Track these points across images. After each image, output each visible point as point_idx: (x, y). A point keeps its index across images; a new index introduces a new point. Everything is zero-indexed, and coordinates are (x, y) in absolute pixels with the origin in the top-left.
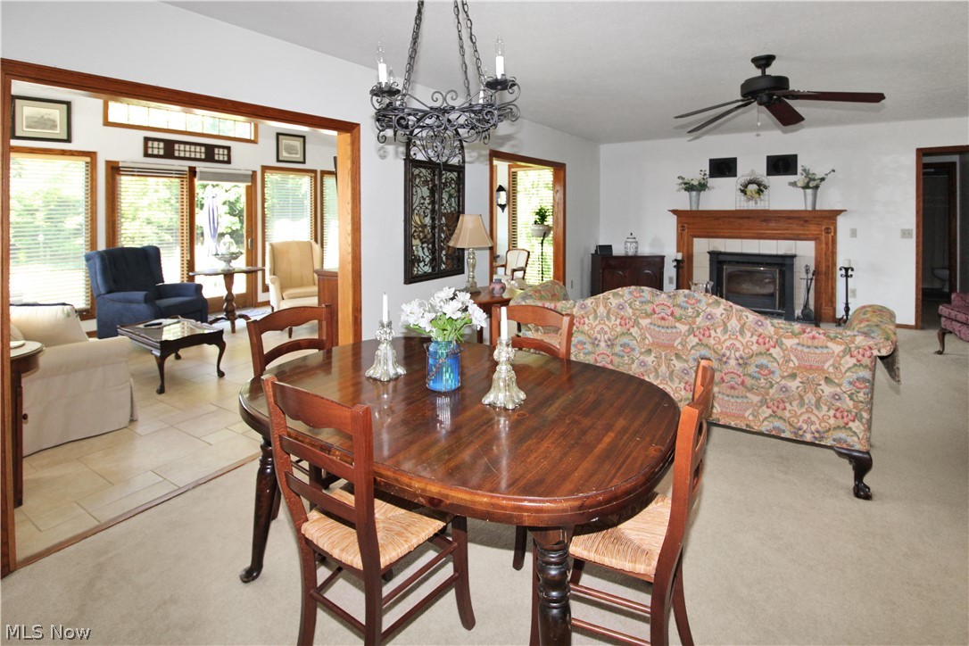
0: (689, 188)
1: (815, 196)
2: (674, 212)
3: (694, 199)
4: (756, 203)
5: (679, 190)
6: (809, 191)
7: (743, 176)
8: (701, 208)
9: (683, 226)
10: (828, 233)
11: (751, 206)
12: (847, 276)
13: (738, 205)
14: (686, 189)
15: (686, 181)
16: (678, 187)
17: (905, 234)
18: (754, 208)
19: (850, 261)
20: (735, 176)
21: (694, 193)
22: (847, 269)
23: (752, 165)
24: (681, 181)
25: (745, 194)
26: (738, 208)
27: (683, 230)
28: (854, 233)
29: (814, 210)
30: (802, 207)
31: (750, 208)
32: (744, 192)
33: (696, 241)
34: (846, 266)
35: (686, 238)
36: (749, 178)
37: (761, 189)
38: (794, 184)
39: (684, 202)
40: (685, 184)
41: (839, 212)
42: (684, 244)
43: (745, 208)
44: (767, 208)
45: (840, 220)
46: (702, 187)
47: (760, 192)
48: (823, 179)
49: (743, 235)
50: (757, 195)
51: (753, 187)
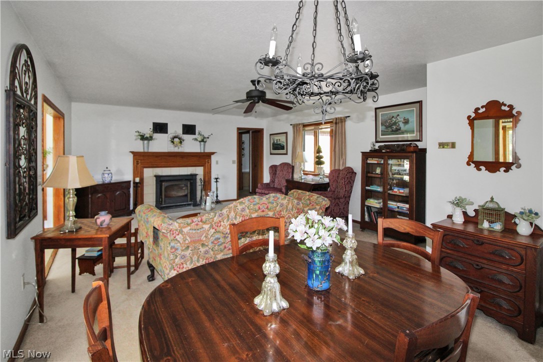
0: (143, 138)
1: (204, 145)
2: (132, 152)
3: (146, 145)
4: (179, 148)
5: (136, 140)
6: (202, 143)
7: (171, 134)
8: (150, 151)
9: (137, 162)
10: (208, 163)
11: (176, 150)
12: (217, 182)
13: (169, 149)
14: (141, 139)
15: (141, 134)
16: (135, 138)
17: (234, 162)
18: (177, 151)
19: (218, 175)
20: (167, 133)
21: (146, 142)
22: (217, 179)
23: (175, 128)
24: (137, 134)
25: (174, 143)
26: (169, 151)
27: (138, 164)
28: (217, 163)
29: (204, 153)
30: (199, 151)
31: (175, 151)
32: (173, 142)
33: (145, 170)
34: (217, 177)
35: (139, 169)
36: (174, 135)
37: (181, 141)
38: (196, 139)
39: (139, 147)
40: (141, 136)
41: (213, 153)
42: (138, 172)
43: (173, 151)
44: (183, 151)
45: (213, 157)
46: (150, 138)
47: (181, 142)
48: (208, 138)
49: (171, 165)
50: (180, 144)
51: (176, 140)
